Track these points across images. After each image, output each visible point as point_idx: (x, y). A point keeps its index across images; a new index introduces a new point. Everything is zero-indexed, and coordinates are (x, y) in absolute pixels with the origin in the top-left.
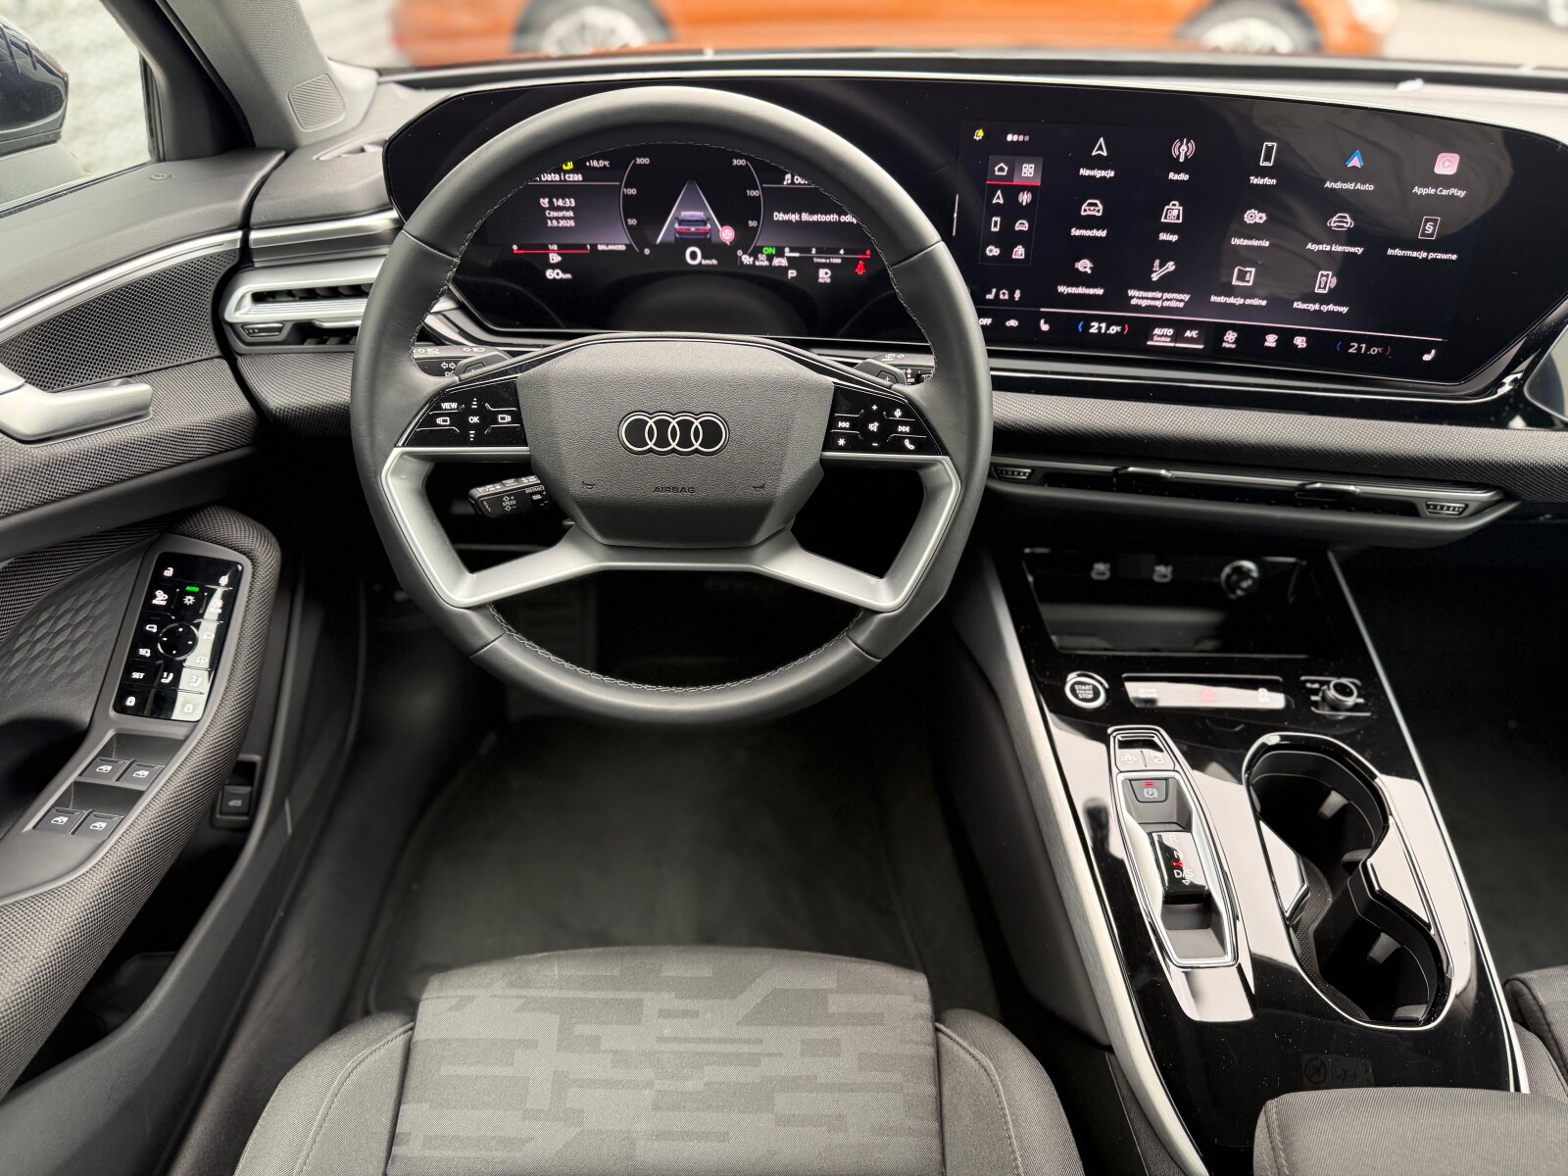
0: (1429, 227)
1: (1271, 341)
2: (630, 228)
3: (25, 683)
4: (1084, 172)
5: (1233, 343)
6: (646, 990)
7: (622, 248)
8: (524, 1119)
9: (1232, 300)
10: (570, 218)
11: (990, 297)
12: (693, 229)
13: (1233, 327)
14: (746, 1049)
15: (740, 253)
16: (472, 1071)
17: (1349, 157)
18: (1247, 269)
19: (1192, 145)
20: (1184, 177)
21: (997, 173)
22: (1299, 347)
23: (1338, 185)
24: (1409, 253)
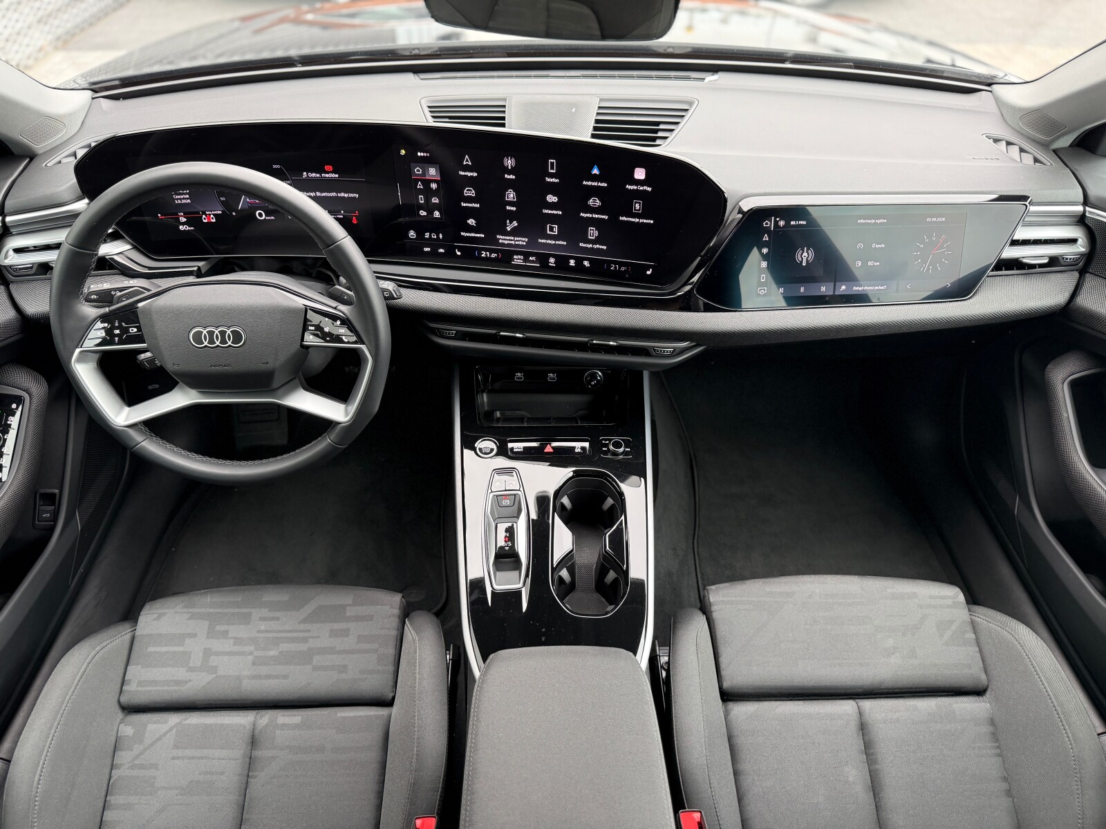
0: (637, 206)
1: (572, 262)
2: (222, 202)
4: (461, 173)
5: (554, 264)
6: (254, 608)
7: (220, 212)
8: (187, 671)
9: (549, 242)
10: (187, 199)
11: (427, 237)
13: (553, 256)
14: (301, 635)
16: (164, 649)
17: (592, 168)
18: (553, 226)
19: (514, 159)
20: (512, 177)
21: (416, 173)
22: (586, 266)
23: (589, 183)
24: (630, 219)
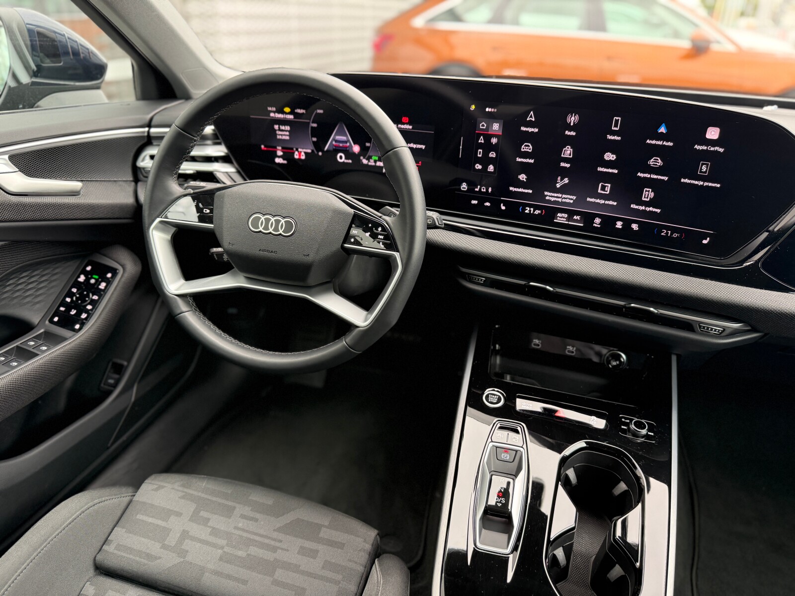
0: (704, 168)
1: (619, 225)
2: (314, 142)
3: (10, 301)
4: (523, 129)
5: (599, 224)
6: (239, 503)
7: (309, 151)
8: (161, 548)
9: (598, 201)
10: (287, 135)
11: (477, 190)
12: (341, 145)
13: (600, 216)
14: (273, 543)
15: (362, 158)
16: (150, 520)
17: (659, 126)
18: (606, 185)
19: (577, 117)
20: (573, 133)
21: (481, 127)
22: (634, 229)
23: (654, 142)
24: (693, 182)
